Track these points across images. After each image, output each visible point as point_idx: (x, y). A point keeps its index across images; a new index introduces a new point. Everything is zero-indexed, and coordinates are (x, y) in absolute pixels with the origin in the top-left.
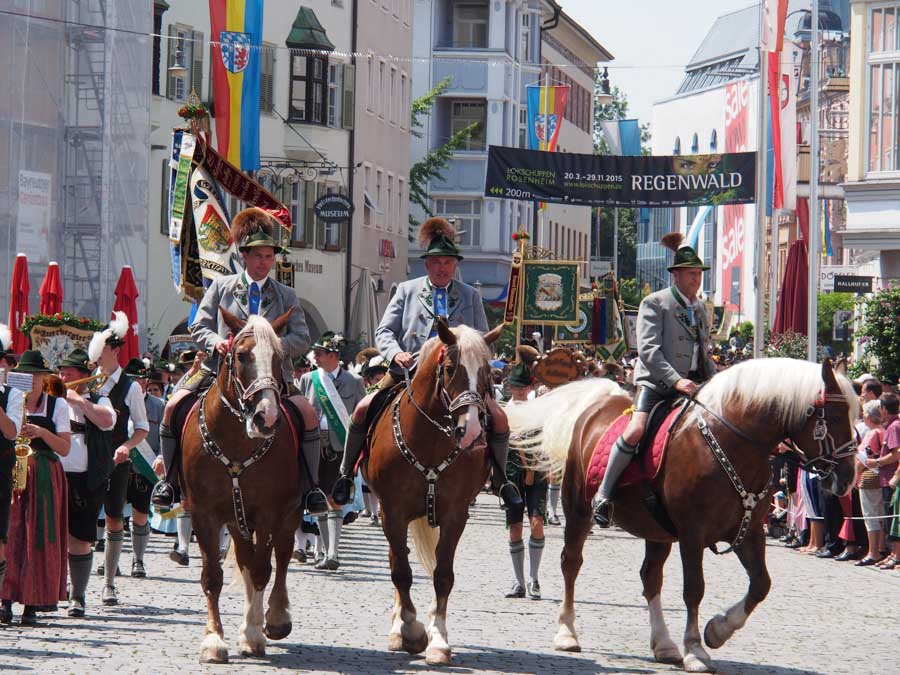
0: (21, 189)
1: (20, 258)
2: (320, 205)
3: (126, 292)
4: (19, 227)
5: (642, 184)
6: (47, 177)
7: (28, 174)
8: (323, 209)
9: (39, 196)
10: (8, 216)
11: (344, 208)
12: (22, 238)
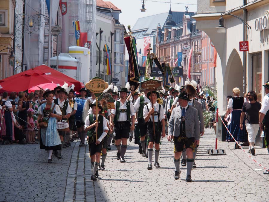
2: (112, 80)
5: (160, 73)
8: (113, 80)
11: (117, 80)
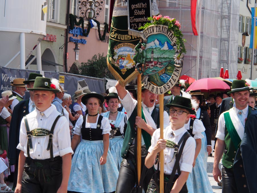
0: (212, 52)
1: (222, 69)
3: (239, 76)
4: (212, 61)
6: (217, 49)
7: (213, 49)
9: (216, 54)
10: (210, 58)
12: (213, 63)
